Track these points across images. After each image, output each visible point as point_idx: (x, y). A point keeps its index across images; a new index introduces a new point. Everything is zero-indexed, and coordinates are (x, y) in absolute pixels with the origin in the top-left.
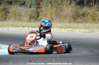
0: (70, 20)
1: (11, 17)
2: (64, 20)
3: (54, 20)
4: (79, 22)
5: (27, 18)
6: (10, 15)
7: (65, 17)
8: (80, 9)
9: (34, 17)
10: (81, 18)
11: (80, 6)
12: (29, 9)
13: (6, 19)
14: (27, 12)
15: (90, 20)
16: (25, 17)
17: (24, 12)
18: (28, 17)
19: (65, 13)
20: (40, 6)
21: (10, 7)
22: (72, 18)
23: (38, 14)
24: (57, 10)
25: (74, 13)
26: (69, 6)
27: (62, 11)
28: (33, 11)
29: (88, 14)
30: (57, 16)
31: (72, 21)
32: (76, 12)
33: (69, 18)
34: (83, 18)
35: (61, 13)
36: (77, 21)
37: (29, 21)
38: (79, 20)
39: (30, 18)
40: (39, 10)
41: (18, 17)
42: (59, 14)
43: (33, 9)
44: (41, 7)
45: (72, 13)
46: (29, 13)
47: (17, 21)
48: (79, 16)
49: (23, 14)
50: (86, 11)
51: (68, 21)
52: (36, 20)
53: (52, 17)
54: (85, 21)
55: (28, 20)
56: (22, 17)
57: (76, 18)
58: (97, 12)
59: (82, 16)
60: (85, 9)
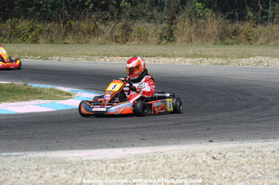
0: (216, 40)
1: (135, 37)
2: (207, 41)
3: (193, 41)
4: (228, 44)
5: (155, 39)
6: (133, 34)
7: (209, 36)
8: (229, 25)
9: (165, 37)
10: (231, 37)
11: (229, 21)
12: (160, 25)
13: (127, 41)
14: (155, 30)
15: (244, 40)
16: (154, 37)
17: (152, 31)
18: (158, 36)
19: (209, 31)
20: (174, 21)
21: (133, 24)
22: (218, 38)
23: (171, 33)
24: (197, 27)
25: (221, 30)
26: (215, 21)
27: (204, 28)
28: (164, 29)
29: (242, 31)
30: (197, 35)
31: (219, 42)
32: (225, 29)
33: (215, 37)
34: (233, 37)
35: (203, 31)
36: (226, 41)
37: (159, 44)
38: (228, 40)
39: (161, 38)
40: (174, 26)
41: (143, 38)
42: (201, 33)
43: (165, 25)
44: (176, 23)
45: (218, 30)
46: (159, 31)
47: (142, 43)
48: (228, 35)
49: (150, 33)
50: (238, 27)
51: (213, 42)
52: (168, 41)
53: (190, 37)
54: (236, 41)
55: (158, 42)
56: (149, 38)
57: (224, 37)
58: (254, 29)
59: (233, 35)
60: (237, 24)
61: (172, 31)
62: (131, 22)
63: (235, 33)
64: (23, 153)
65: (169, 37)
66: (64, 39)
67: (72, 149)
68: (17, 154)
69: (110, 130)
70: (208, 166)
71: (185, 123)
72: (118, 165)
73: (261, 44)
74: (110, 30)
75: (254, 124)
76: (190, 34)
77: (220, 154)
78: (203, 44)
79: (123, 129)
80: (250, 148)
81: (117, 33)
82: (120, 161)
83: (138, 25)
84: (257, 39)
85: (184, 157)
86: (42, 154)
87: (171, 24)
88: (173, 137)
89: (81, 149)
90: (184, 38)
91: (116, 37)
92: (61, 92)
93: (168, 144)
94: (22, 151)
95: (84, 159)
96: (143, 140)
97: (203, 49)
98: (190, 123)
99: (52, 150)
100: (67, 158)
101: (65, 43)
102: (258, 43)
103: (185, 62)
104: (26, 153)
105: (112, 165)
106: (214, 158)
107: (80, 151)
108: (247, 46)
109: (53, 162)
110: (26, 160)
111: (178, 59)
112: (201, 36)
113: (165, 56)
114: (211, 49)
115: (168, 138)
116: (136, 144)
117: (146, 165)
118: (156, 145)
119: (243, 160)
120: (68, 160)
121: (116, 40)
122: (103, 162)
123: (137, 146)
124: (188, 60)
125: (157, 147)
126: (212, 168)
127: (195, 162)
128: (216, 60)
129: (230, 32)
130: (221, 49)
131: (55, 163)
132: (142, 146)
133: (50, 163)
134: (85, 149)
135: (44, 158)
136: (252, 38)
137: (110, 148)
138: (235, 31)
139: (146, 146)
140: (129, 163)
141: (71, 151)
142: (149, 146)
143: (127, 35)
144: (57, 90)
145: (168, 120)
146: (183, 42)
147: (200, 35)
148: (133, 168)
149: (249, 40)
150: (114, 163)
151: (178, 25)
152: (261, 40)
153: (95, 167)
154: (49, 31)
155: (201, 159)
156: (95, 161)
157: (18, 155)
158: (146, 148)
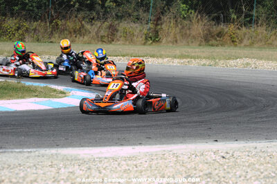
0: (201, 41)
1: (121, 37)
2: (192, 42)
3: (178, 42)
4: (212, 45)
5: (141, 39)
6: (119, 34)
7: (194, 37)
8: (214, 27)
9: (151, 38)
10: (216, 39)
11: (214, 23)
12: (145, 26)
13: (113, 41)
14: (141, 31)
15: (228, 42)
16: (139, 37)
17: (138, 31)
18: (144, 37)
19: (194, 33)
20: (159, 22)
21: (119, 24)
22: (203, 40)
23: (156, 33)
24: (183, 28)
25: (206, 32)
26: (200, 22)
27: (189, 29)
28: (150, 29)
29: (226, 33)
30: (182, 36)
31: (204, 43)
32: (209, 31)
33: (200, 38)
34: (218, 39)
35: (188, 32)
36: (211, 42)
37: (144, 44)
38: (213, 42)
39: (146, 39)
40: (159, 27)
41: (129, 38)
42: (186, 34)
43: (150, 25)
44: (162, 24)
45: (203, 31)
46: (145, 31)
47: (127, 43)
48: (212, 36)
49: (135, 33)
50: (223, 29)
51: (198, 43)
52: (154, 41)
53: (176, 37)
54: (221, 43)
55: (143, 42)
56: (135, 38)
57: (209, 39)
58: (238, 31)
59: (218, 36)
60: (222, 26)
61: (157, 32)
62: (116, 22)
63: (220, 34)
64: (35, 150)
65: (154, 37)
66: (50, 38)
67: (82, 146)
68: (29, 150)
69: (113, 128)
70: (222, 165)
71: (185, 122)
72: (129, 162)
73: (245, 46)
74: (96, 30)
75: (253, 125)
76: (175, 34)
77: (227, 153)
78: (189, 45)
79: (126, 127)
80: (256, 148)
81: (102, 33)
82: (130, 158)
83: (124, 25)
84: (241, 41)
85: (194, 156)
86: (53, 151)
87: (157, 25)
88: (178, 136)
89: (91, 146)
90: (169, 39)
91: (102, 37)
92: (55, 90)
93: (174, 143)
94: (33, 147)
95: (95, 156)
96: (149, 139)
97: (190, 50)
98: (190, 123)
99: (62, 147)
100: (79, 155)
101: (51, 42)
102: (242, 45)
103: (173, 62)
104: (38, 149)
105: (123, 163)
106: (223, 157)
107: (91, 148)
108: (232, 48)
109: (65, 158)
110: (39, 156)
111: (166, 60)
112: (186, 37)
113: (153, 56)
114: (197, 50)
115: (173, 136)
116: (143, 142)
117: (158, 163)
118: (163, 144)
119: (252, 160)
120: (80, 158)
121: (102, 39)
122: (115, 159)
123: (145, 145)
124: (176, 61)
125: (164, 146)
126: (225, 167)
127: (206, 161)
128: (204, 61)
129: (215, 33)
130: (207, 50)
131: (68, 160)
132: (150, 144)
133: (62, 160)
134: (95, 146)
135: (56, 154)
136: (237, 41)
137: (118, 146)
138: (220, 33)
139: (153, 145)
140: (140, 161)
141: (82, 148)
142: (156, 144)
143: (113, 34)
144: (51, 89)
145: (168, 120)
146: (168, 43)
147: (184, 36)
148: (146, 166)
149: (233, 41)
150: (125, 160)
151: (163, 26)
152: (246, 42)
153: (107, 164)
154: (35, 30)
155: (211, 158)
156: (106, 158)
157: (31, 152)
158: (154, 146)
